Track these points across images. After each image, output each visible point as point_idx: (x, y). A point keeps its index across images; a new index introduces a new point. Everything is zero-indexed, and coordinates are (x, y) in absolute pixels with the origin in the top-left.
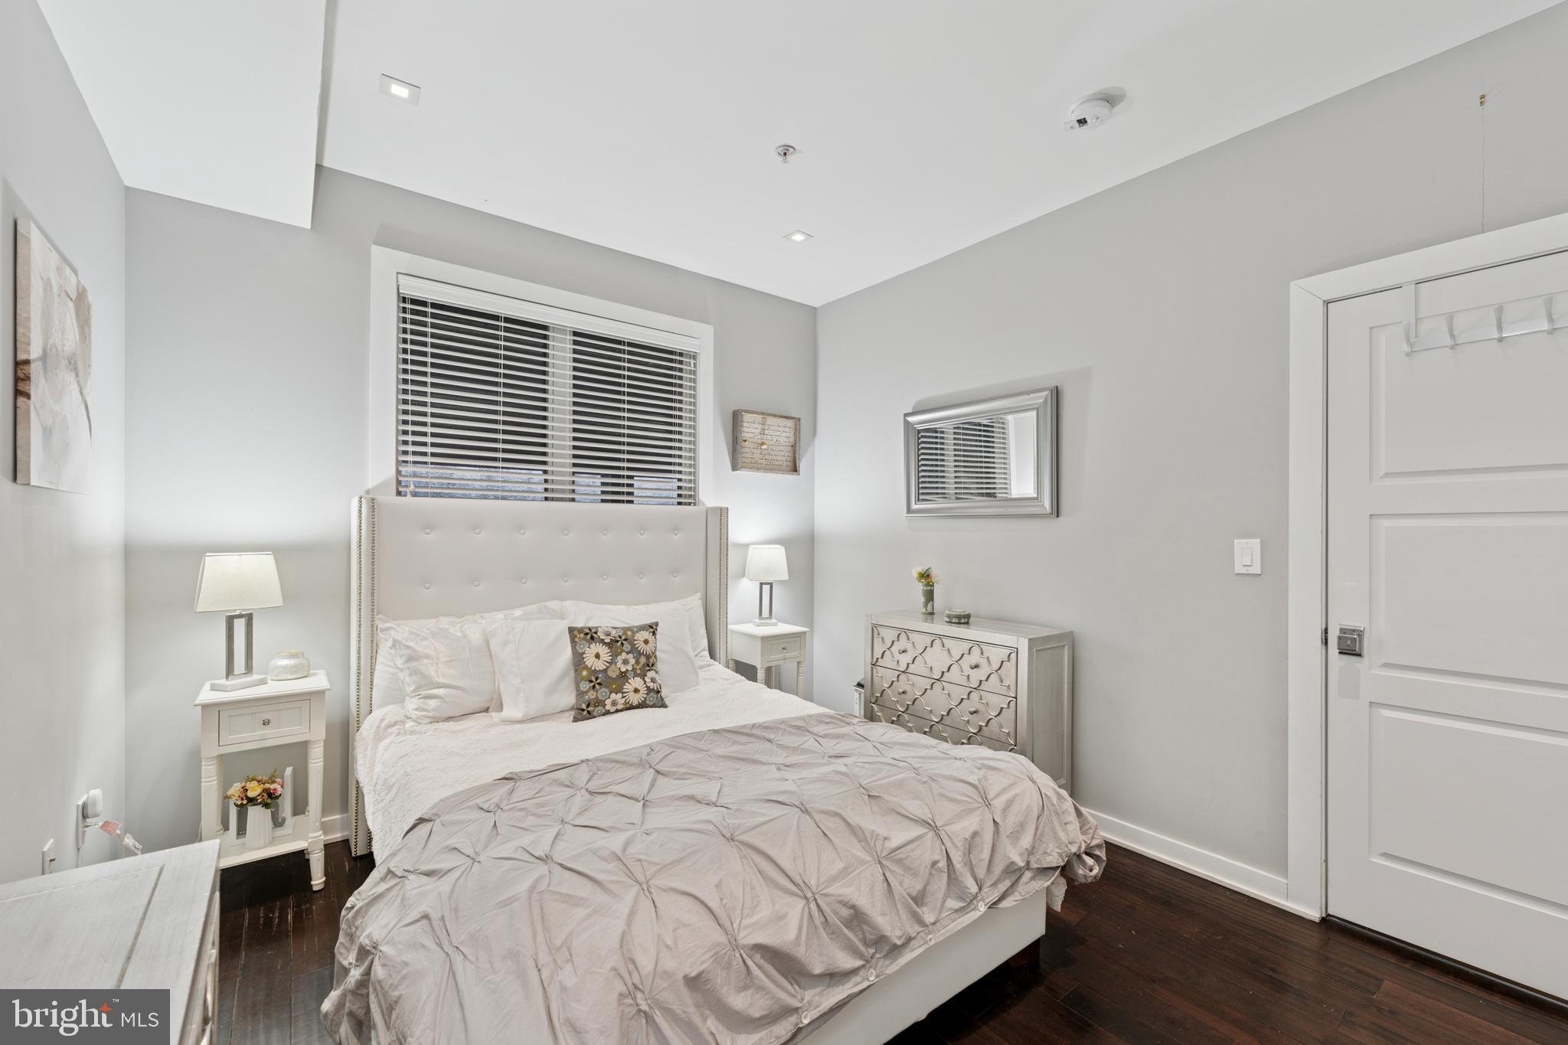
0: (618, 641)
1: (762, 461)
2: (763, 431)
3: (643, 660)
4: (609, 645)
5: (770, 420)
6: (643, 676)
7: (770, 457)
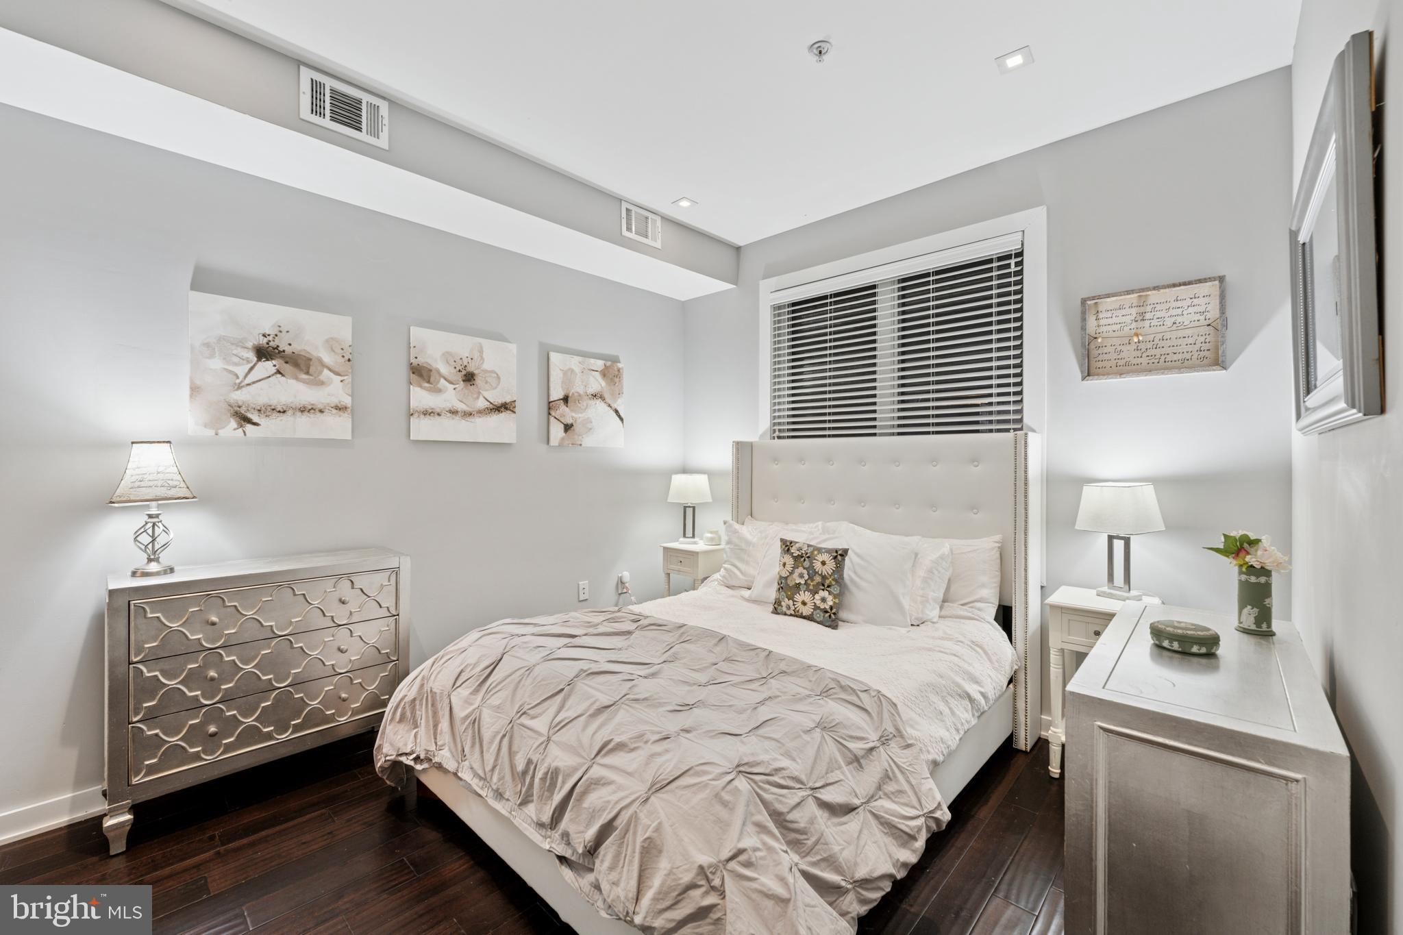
0: (802, 557)
1: (1139, 360)
2: (1142, 317)
3: (818, 579)
4: (796, 558)
5: (1154, 296)
6: (814, 593)
7: (1158, 352)
